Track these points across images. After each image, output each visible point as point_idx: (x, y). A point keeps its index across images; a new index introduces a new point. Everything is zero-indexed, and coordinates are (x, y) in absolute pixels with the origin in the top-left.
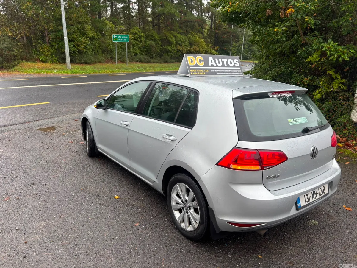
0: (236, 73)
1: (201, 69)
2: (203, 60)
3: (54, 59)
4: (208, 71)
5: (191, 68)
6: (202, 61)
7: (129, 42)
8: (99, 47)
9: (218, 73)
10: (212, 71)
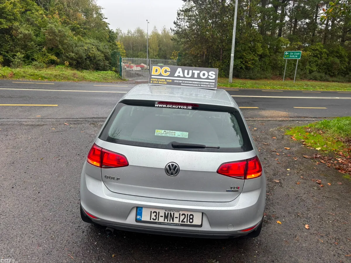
0: (206, 86)
1: (163, 79)
2: (170, 70)
3: (222, 74)
4: (171, 81)
5: (152, 77)
6: (168, 71)
7: (300, 58)
8: (270, 63)
9: (182, 84)
10: (175, 81)
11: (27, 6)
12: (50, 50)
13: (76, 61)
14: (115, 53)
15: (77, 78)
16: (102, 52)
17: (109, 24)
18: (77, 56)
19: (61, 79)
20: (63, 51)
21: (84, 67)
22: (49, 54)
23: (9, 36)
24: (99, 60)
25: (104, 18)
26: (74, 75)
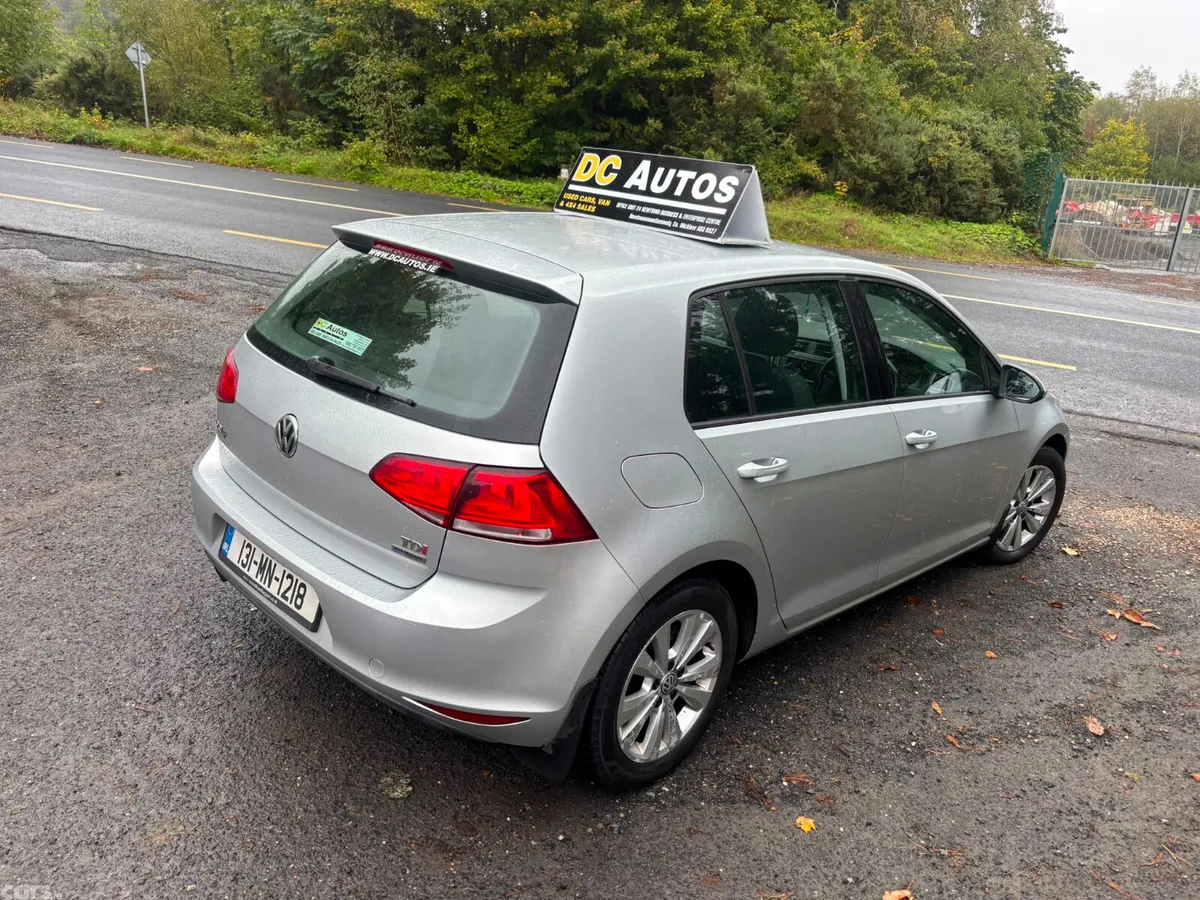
0: (694, 228)
1: (593, 195)
2: (619, 168)
4: (608, 203)
5: (572, 187)
6: (615, 171)
9: (632, 216)
10: (619, 205)
11: (781, 7)
12: (808, 145)
13: (877, 183)
14: (1044, 159)
15: (852, 237)
16: (989, 154)
17: (1069, 51)
18: (883, 165)
19: (801, 234)
20: (847, 148)
21: (903, 204)
22: (800, 157)
23: (703, 101)
24: (966, 183)
25: (1056, 29)
26: (846, 226)
